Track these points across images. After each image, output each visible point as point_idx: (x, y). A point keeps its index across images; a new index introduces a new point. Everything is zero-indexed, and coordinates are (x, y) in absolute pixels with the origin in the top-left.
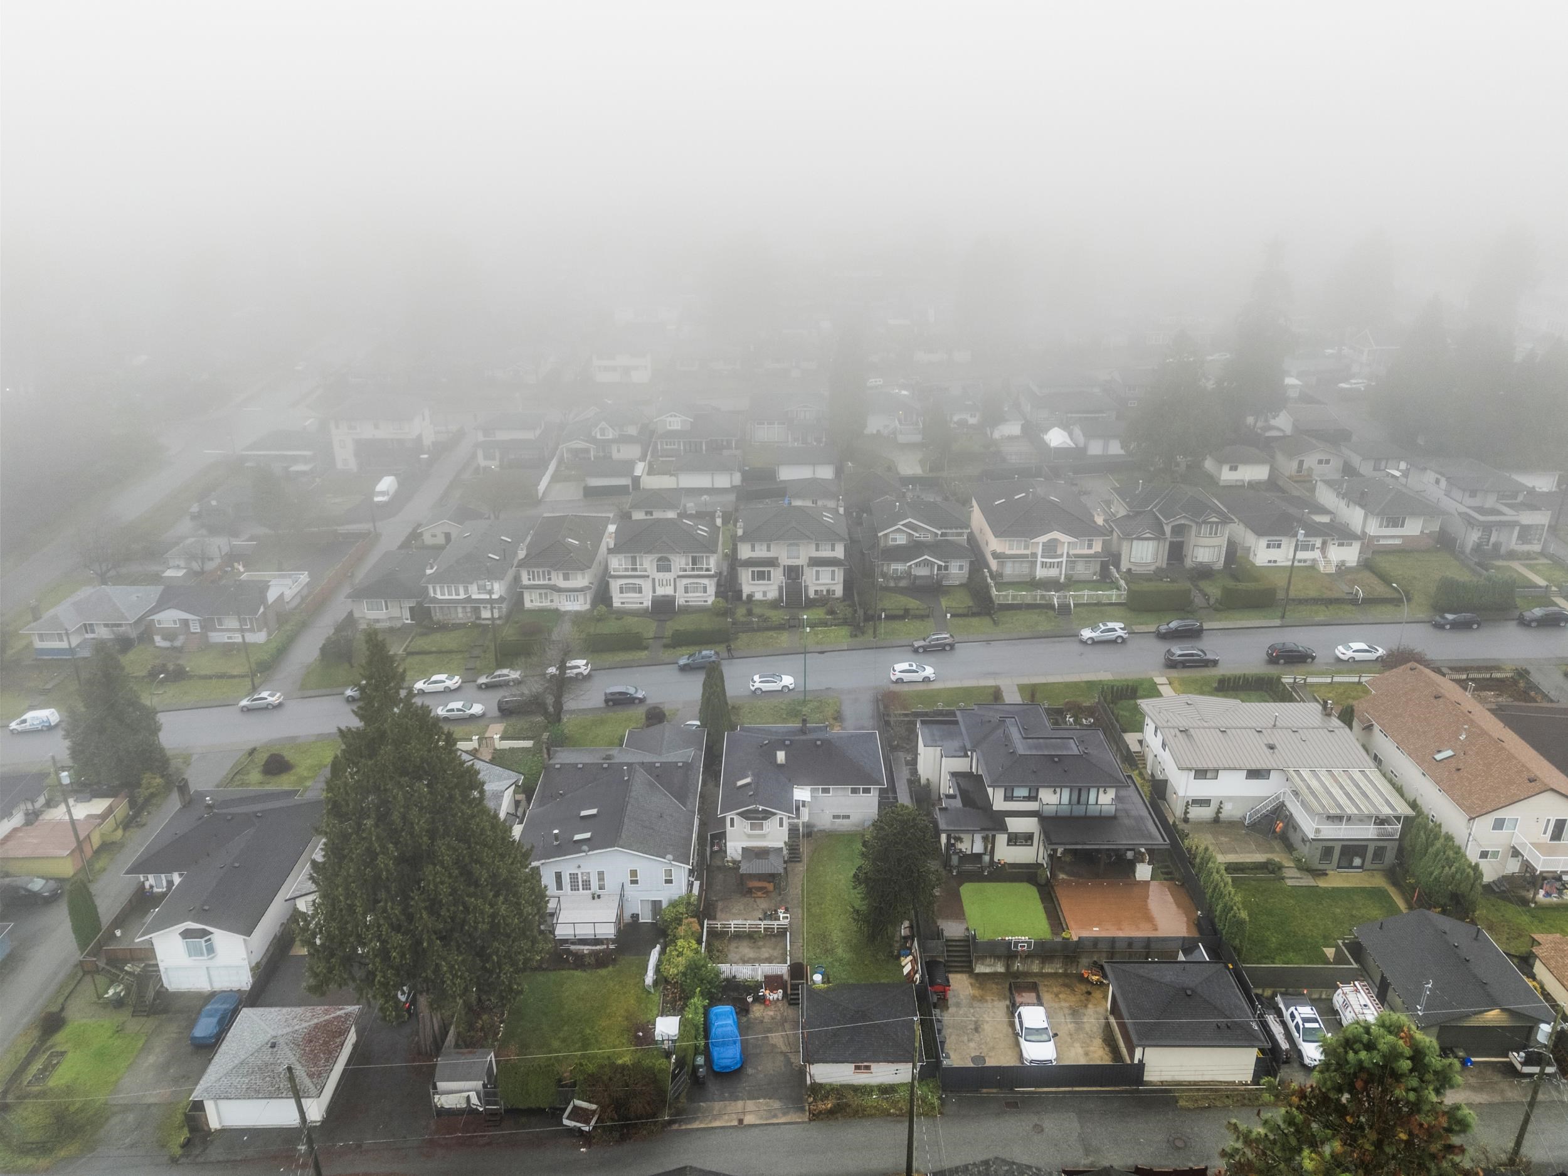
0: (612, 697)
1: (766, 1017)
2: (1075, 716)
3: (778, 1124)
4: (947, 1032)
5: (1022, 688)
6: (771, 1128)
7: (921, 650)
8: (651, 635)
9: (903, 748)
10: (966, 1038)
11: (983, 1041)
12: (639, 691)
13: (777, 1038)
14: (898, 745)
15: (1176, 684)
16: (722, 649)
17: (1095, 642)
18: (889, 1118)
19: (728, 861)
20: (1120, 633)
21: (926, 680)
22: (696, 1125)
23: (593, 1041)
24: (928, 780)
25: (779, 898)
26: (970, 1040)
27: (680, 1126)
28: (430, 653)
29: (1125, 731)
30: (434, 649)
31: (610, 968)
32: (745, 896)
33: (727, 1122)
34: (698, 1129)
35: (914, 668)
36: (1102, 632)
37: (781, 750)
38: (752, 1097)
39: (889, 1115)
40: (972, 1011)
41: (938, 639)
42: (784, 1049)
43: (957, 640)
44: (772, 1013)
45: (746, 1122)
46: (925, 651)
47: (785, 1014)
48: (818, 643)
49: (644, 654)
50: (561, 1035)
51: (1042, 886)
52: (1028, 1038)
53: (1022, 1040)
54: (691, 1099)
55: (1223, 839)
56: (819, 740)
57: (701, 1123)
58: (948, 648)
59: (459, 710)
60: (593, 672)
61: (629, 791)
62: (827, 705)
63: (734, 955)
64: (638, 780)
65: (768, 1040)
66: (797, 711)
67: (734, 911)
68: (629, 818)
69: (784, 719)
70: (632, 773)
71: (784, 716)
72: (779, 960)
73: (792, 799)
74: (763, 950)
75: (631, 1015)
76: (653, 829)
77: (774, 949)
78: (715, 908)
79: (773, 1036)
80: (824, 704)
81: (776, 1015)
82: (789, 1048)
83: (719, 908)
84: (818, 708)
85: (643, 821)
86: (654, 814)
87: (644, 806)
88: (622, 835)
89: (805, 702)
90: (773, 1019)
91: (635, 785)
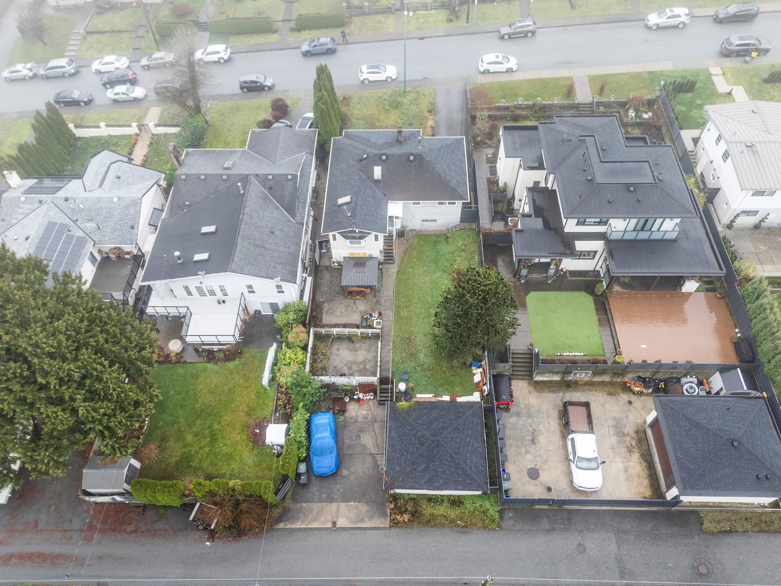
0: (246, 85)
1: (360, 416)
2: (637, 111)
3: (364, 529)
4: (508, 442)
5: (592, 79)
6: (358, 532)
7: (506, 37)
8: (280, 18)
9: (485, 143)
10: (524, 449)
11: (538, 453)
12: (268, 79)
13: (367, 440)
14: (481, 141)
15: (729, 75)
16: (336, 33)
17: (659, 28)
18: (456, 529)
19: (334, 263)
20: (684, 19)
21: (509, 71)
22: (298, 525)
23: (219, 436)
24: (505, 183)
25: (375, 300)
26: (527, 452)
27: (286, 525)
28: (105, 32)
29: (681, 129)
30: (107, 29)
31: (237, 362)
32: (346, 297)
33: (323, 524)
34: (300, 529)
35: (500, 60)
36: (669, 18)
37: (378, 165)
38: (345, 500)
39: (457, 525)
40: (530, 421)
41: (522, 27)
42: (373, 450)
43: (538, 26)
44: (364, 413)
45: (338, 525)
46: (510, 38)
47: (375, 413)
48: (419, 29)
49: (273, 38)
50: (194, 429)
51: (597, 296)
52: (580, 464)
53: (573, 466)
54: (295, 500)
55: (763, 248)
56: (412, 155)
57: (302, 523)
58: (530, 35)
59: (123, 94)
60: (233, 55)
61: (243, 207)
62: (423, 97)
63: (336, 357)
64: (253, 193)
65: (360, 440)
66: (398, 103)
67: (337, 313)
68: (243, 238)
69: (387, 110)
70: (248, 187)
71: (387, 108)
72: (372, 364)
73: (386, 216)
74: (359, 352)
75: (252, 410)
76: (264, 248)
77: (369, 351)
78: (321, 310)
79: (365, 436)
80: (421, 95)
81: (368, 414)
82: (376, 449)
83: (325, 309)
84: (416, 99)
85: (255, 239)
86: (266, 230)
87: (257, 222)
88: (235, 258)
89: (405, 92)
90: (365, 418)
91: (249, 200)
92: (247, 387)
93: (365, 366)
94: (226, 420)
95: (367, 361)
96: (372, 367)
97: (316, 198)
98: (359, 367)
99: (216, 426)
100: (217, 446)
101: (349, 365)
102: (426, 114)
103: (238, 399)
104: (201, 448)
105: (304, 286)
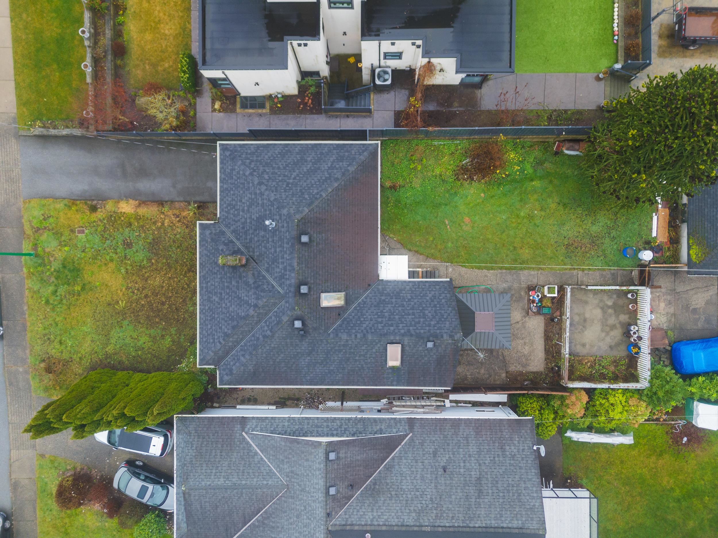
1: (667, 310)
13: (699, 299)
23: (690, 487)
50: (680, 521)
61: (404, 529)
62: (51, 220)
63: (596, 348)
64: (369, 516)
65: (700, 308)
66: (64, 267)
67: (526, 350)
68: (471, 519)
69: (83, 288)
70: (356, 528)
71: (77, 288)
72: (605, 298)
73: (410, 282)
74: (587, 315)
75: (655, 451)
76: (479, 479)
77: (586, 302)
78: (521, 374)
79: (693, 303)
80: (46, 224)
81: (665, 300)
82: (712, 287)
83: (519, 368)
84: (58, 234)
85: (467, 497)
86: (442, 481)
87: (431, 499)
88: (515, 526)
89: (37, 256)
90: (670, 303)
91: (386, 520)
92: (622, 462)
93: (609, 307)
94: (668, 482)
95: (601, 305)
96: (611, 297)
97: (298, 400)
98: (611, 315)
99: (677, 493)
100: (703, 488)
101: (608, 329)
102: (100, 214)
103: (639, 471)
104: (705, 507)
105: (465, 402)
